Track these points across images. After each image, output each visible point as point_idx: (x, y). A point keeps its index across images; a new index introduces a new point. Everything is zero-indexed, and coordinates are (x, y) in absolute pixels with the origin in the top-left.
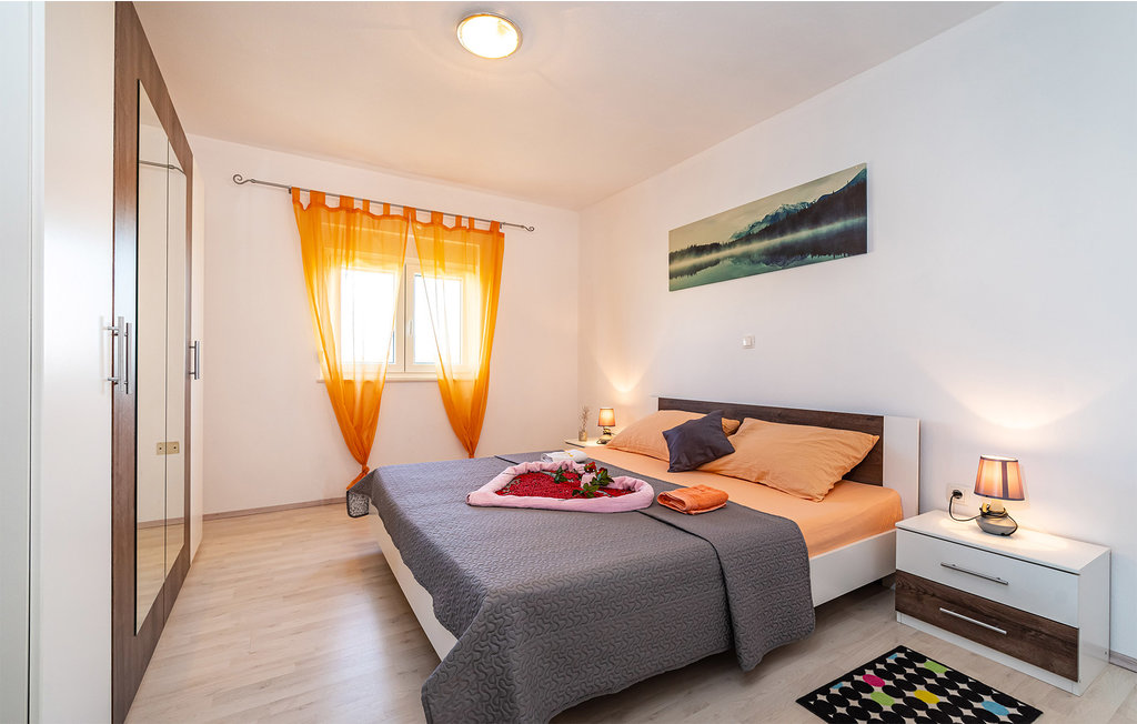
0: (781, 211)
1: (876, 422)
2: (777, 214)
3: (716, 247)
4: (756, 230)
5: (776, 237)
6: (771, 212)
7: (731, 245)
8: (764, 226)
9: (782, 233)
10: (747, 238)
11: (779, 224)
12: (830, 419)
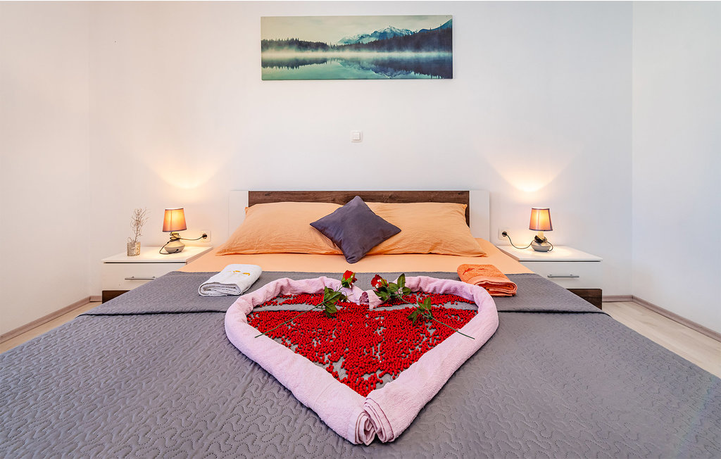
0: (388, 31)
1: (465, 195)
2: (385, 33)
3: (322, 46)
4: (365, 41)
5: (383, 51)
6: (380, 29)
7: (339, 48)
8: (373, 39)
9: (390, 49)
10: (357, 46)
11: (386, 41)
12: (432, 196)
